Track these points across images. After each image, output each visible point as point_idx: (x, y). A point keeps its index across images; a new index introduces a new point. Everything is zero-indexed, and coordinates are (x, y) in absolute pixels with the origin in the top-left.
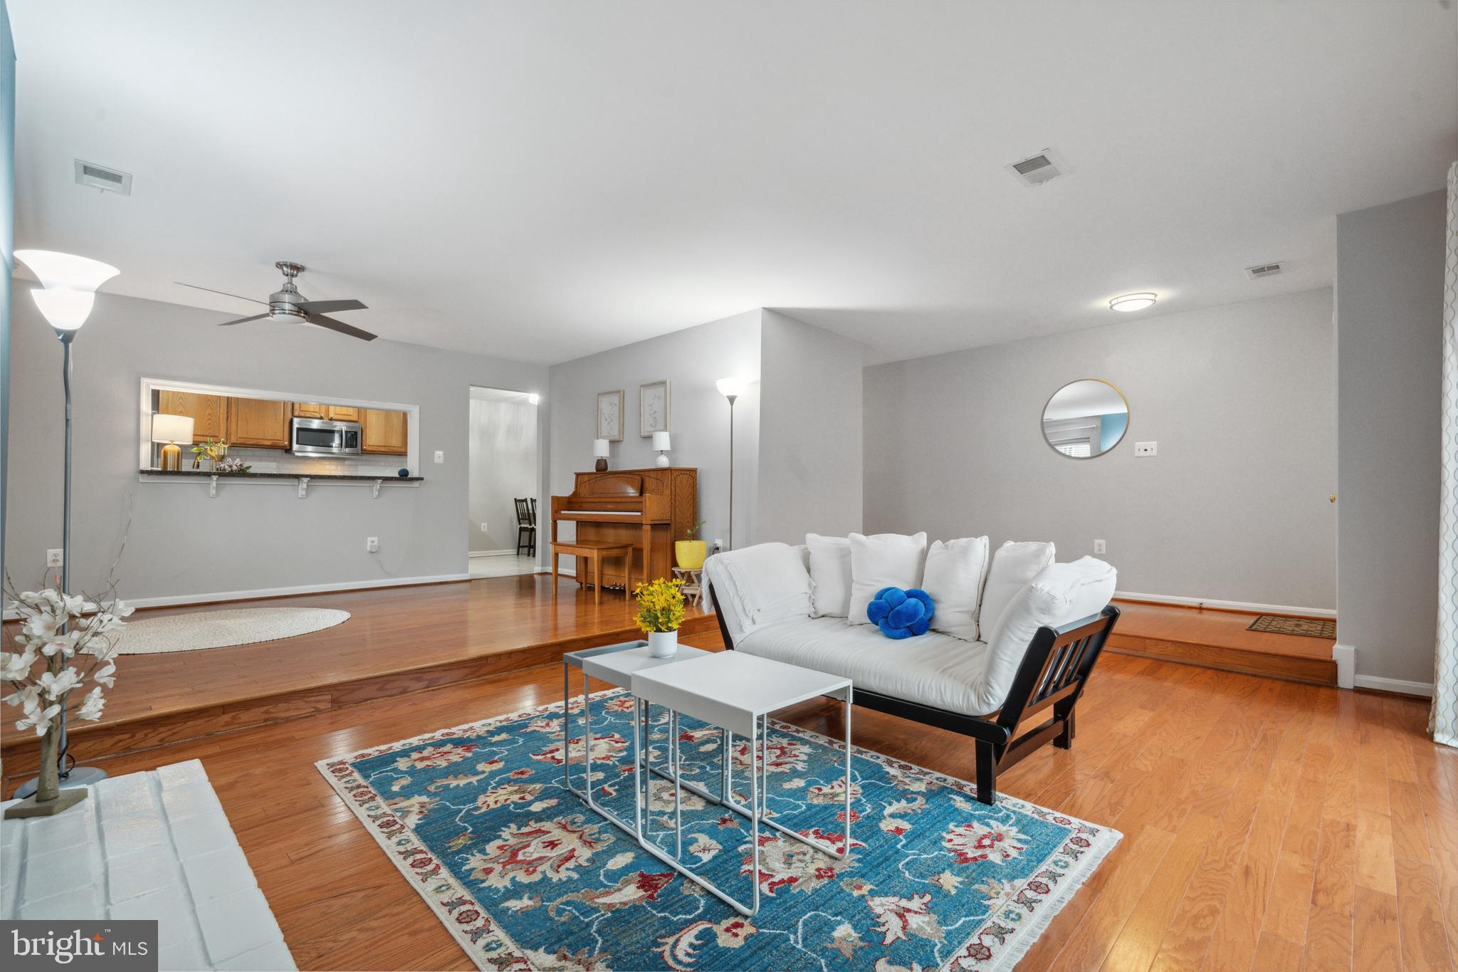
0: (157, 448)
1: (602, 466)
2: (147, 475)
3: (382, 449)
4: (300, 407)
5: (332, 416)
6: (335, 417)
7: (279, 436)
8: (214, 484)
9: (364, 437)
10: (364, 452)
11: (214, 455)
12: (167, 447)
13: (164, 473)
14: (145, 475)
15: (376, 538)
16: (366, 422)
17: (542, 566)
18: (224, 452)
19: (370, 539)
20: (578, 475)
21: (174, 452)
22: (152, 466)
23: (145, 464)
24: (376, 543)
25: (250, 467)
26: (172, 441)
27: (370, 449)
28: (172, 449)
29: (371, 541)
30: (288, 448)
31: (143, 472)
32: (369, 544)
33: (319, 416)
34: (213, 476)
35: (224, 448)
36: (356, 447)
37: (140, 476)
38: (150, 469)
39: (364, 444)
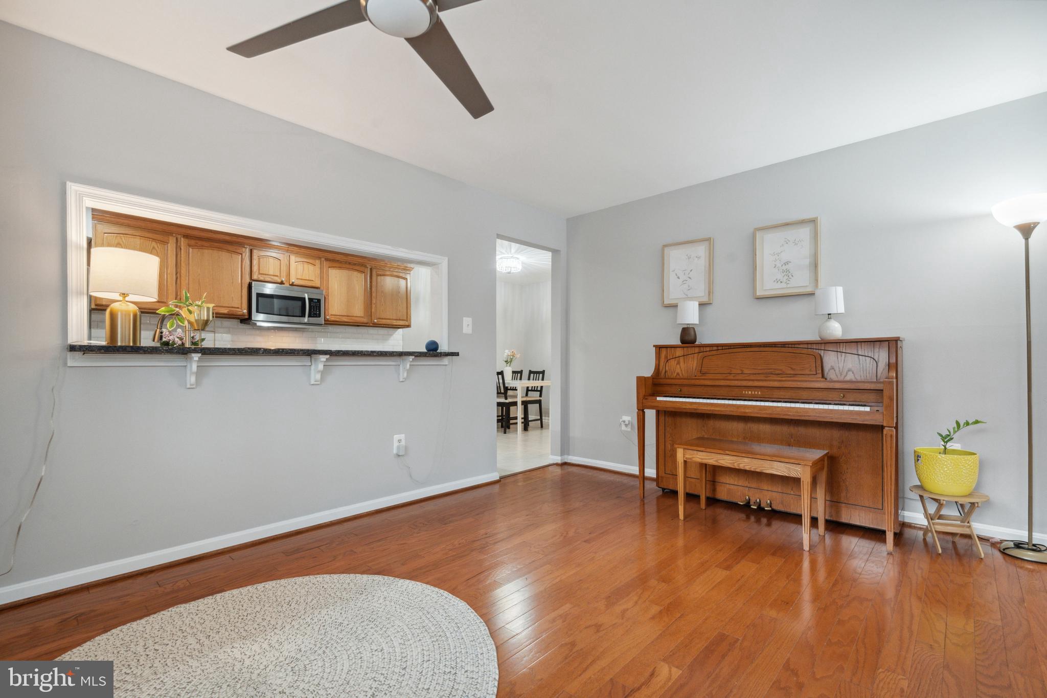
0: (97, 308)
1: (688, 337)
2: (80, 354)
3: (345, 319)
4: (259, 270)
5: (293, 281)
6: (297, 282)
7: (236, 303)
8: (194, 367)
9: (326, 305)
10: (328, 323)
11: (192, 320)
12: (115, 306)
13: (111, 349)
14: (78, 354)
15: (403, 435)
16: (328, 289)
17: (561, 456)
18: (208, 315)
19: (396, 437)
20: (659, 348)
21: (126, 314)
22: (90, 338)
23: (78, 333)
24: (403, 443)
25: (203, 340)
26: (124, 295)
27: (333, 319)
28: (124, 308)
29: (398, 440)
30: (247, 317)
31: (73, 348)
32: (396, 444)
33: (279, 281)
34: (193, 355)
35: (208, 309)
36: (320, 316)
37: (69, 354)
38: (86, 342)
39: (326, 314)
